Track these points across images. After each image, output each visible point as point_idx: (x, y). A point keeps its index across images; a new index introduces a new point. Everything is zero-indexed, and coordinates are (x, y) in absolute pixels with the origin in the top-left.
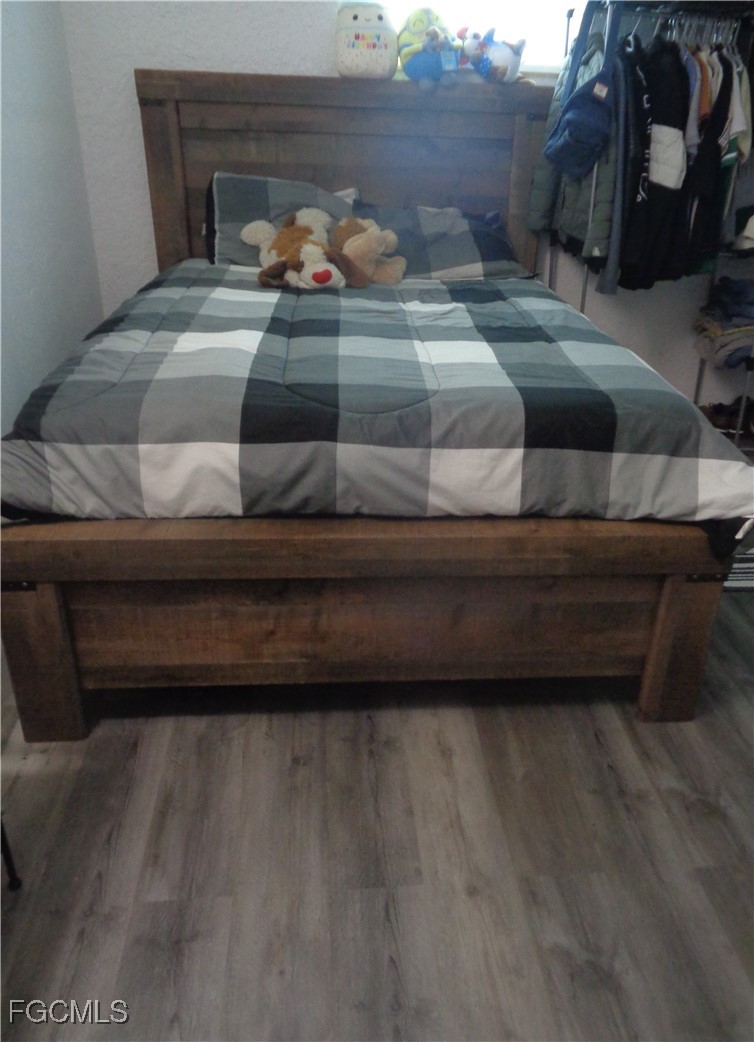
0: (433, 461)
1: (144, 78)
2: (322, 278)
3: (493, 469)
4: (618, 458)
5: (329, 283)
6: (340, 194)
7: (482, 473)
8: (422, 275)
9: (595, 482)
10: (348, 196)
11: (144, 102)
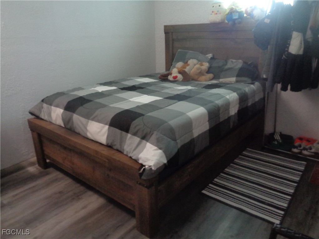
0: (89, 124)
1: (166, 27)
2: (175, 77)
3: (101, 130)
4: (129, 135)
5: (177, 79)
6: (207, 55)
7: (99, 130)
8: (217, 80)
9: (122, 141)
10: (209, 56)
11: (166, 33)
